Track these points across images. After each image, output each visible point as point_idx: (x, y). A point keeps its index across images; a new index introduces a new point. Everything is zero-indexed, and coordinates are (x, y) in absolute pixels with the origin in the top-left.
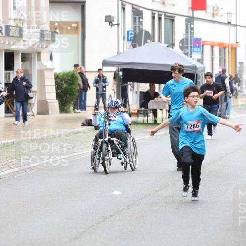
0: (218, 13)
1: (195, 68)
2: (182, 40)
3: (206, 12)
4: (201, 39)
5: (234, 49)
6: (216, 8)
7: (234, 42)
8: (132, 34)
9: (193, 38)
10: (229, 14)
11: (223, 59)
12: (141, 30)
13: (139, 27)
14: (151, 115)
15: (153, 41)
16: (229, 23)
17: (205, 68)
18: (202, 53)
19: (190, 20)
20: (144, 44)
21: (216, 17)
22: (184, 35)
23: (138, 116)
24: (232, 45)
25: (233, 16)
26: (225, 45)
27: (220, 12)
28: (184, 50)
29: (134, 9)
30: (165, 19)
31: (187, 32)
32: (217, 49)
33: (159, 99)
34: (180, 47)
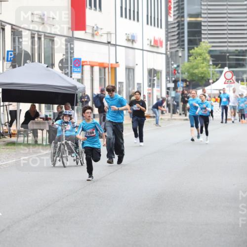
0: (98, 33)
1: (75, 88)
2: (62, 60)
3: (86, 32)
4: (80, 59)
5: (114, 69)
6: (95, 28)
7: (114, 62)
8: (11, 55)
9: (73, 59)
10: (109, 33)
11: (103, 80)
12: (20, 50)
13: (19, 47)
14: (31, 135)
15: (33, 62)
16: (109, 43)
17: (85, 88)
18: (82, 74)
19: (70, 40)
20: (24, 65)
21: (95, 36)
22: (64, 55)
23: (18, 137)
24: (111, 64)
25: (113, 36)
26: (105, 65)
27: (100, 32)
28: (64, 70)
29: (14, 29)
30: (45, 39)
31: (67, 52)
32: (96, 69)
33: (39, 119)
34: (60, 67)
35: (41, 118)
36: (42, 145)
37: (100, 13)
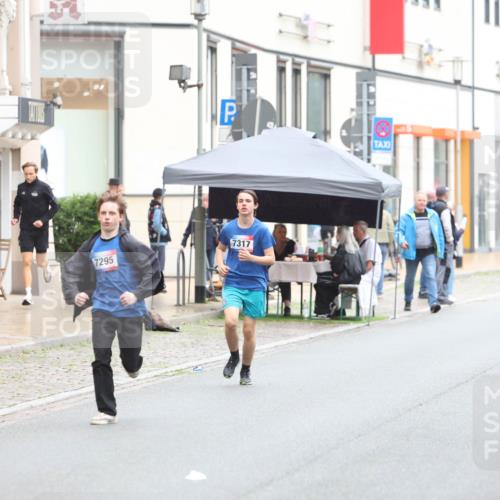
0: (432, 59)
1: (378, 187)
2: (349, 121)
3: (404, 58)
4: (391, 119)
6: (425, 49)
7: (469, 128)
8: (231, 109)
9: (373, 119)
10: (456, 61)
11: (443, 168)
12: (252, 100)
13: (248, 91)
14: (276, 295)
15: (281, 126)
16: (457, 82)
17: (401, 186)
18: (395, 153)
19: (367, 76)
20: (260, 133)
21: (426, 67)
22: (352, 110)
24: (463, 133)
25: (467, 66)
26: (448, 134)
27: (437, 57)
28: (352, 146)
29: (237, 49)
30: (309, 73)
31: (359, 104)
32: (428, 143)
33: (294, 258)
34: (343, 138)
35: (298, 256)
36: (300, 317)
37: (437, 13)
